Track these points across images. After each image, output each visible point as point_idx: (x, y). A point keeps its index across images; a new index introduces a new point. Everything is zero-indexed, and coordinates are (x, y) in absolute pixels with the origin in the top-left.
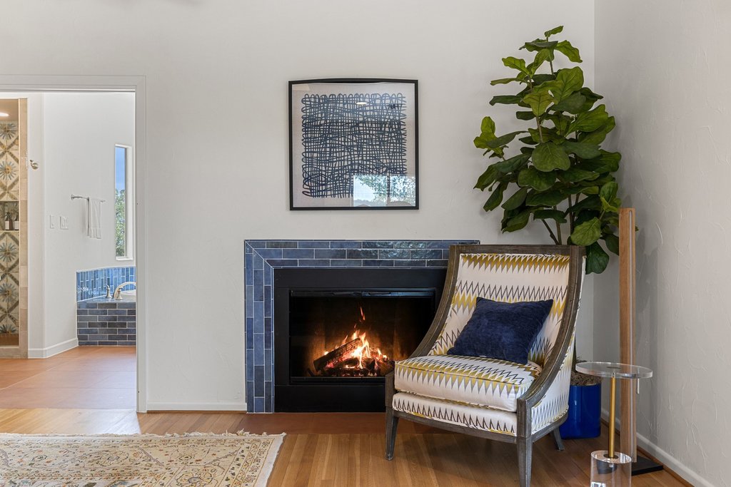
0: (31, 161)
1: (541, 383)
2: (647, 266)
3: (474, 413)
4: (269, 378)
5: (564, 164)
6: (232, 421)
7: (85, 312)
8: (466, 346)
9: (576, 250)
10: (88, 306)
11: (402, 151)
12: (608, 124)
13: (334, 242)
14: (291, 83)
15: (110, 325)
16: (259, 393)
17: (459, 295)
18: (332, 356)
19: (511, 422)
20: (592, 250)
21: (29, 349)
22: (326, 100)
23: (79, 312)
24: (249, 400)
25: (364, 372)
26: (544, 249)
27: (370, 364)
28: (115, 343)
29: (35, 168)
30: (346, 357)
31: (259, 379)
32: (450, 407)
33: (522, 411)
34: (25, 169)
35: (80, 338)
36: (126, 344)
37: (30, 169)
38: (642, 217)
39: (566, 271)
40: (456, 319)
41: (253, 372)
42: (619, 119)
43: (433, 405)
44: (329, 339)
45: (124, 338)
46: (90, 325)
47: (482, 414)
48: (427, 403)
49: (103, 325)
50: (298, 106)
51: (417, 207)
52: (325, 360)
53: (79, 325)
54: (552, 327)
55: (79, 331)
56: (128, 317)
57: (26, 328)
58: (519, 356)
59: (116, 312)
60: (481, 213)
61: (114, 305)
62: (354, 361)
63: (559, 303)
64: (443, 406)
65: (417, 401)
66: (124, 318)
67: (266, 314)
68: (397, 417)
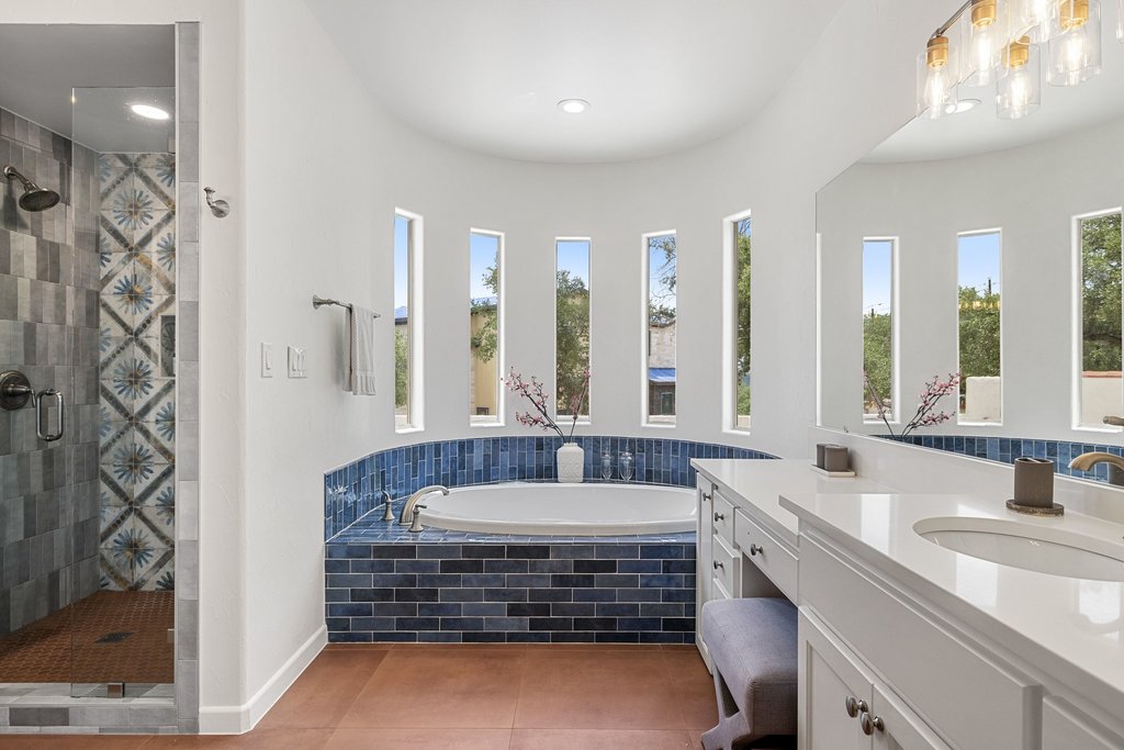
0: (207, 190)
7: (343, 566)
10: (352, 552)
15: (400, 595)
21: (201, 710)
23: (329, 567)
28: (412, 637)
29: (219, 213)
34: (194, 213)
35: (331, 624)
36: (437, 638)
37: (206, 215)
45: (432, 624)
46: (355, 595)
49: (384, 595)
53: (329, 595)
55: (330, 610)
56: (439, 577)
57: (193, 652)
59: (416, 566)
61: (409, 550)
66: (432, 580)
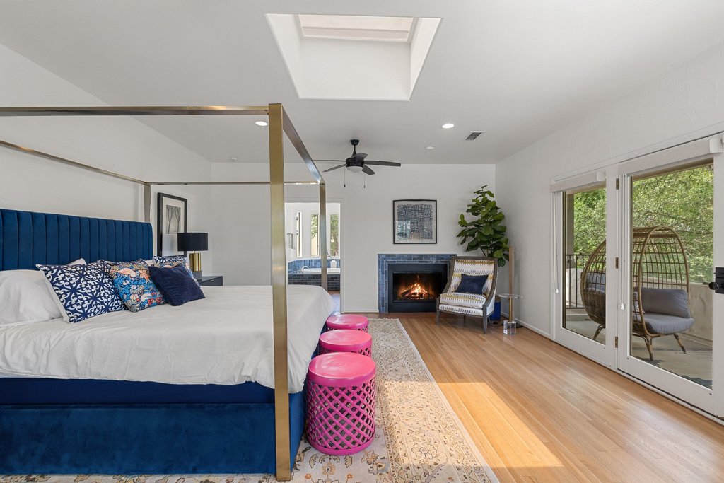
1: (488, 300)
2: (517, 265)
3: (469, 309)
4: (386, 301)
5: (491, 232)
6: (377, 316)
8: (461, 289)
9: (496, 259)
10: (293, 276)
11: (431, 224)
12: (502, 218)
13: (408, 255)
14: (394, 201)
16: (383, 306)
17: (455, 273)
18: (407, 292)
19: (481, 312)
20: (500, 259)
22: (406, 207)
24: (379, 309)
25: (419, 297)
26: (483, 258)
27: (421, 295)
30: (412, 292)
31: (383, 301)
32: (460, 308)
33: (484, 308)
38: (515, 249)
39: (493, 265)
40: (455, 281)
41: (381, 299)
42: (505, 216)
43: (454, 307)
44: (406, 286)
47: (471, 310)
48: (452, 307)
50: (396, 209)
51: (436, 243)
52: (405, 293)
54: (489, 284)
58: (480, 292)
60: (458, 245)
62: (415, 294)
63: (491, 276)
64: (458, 308)
65: (448, 307)
67: (385, 280)
68: (441, 312)
